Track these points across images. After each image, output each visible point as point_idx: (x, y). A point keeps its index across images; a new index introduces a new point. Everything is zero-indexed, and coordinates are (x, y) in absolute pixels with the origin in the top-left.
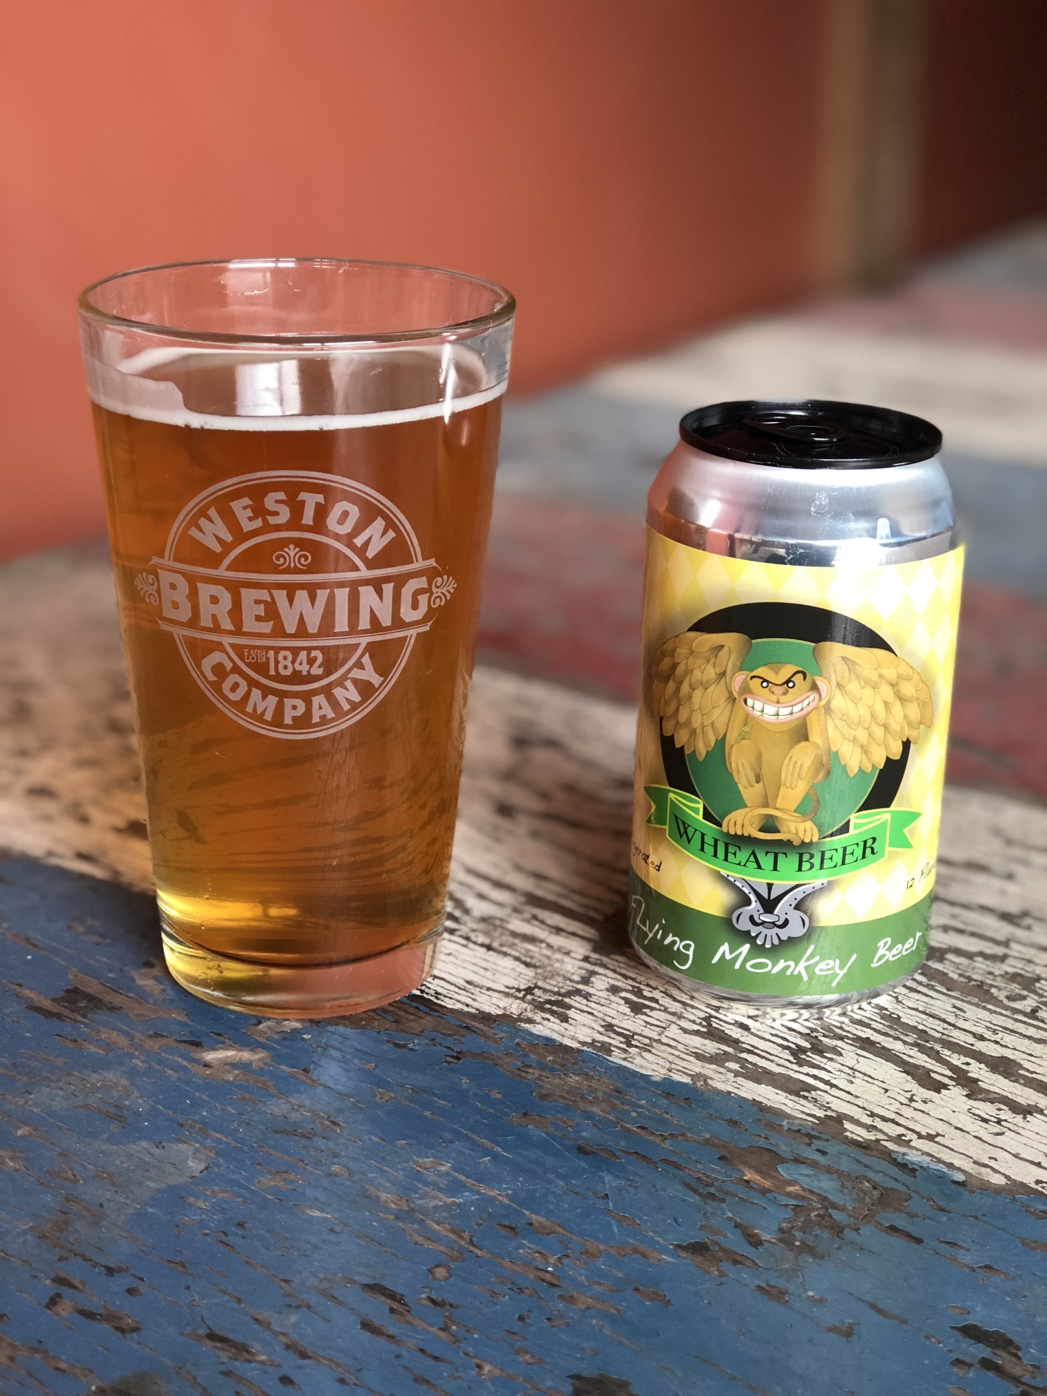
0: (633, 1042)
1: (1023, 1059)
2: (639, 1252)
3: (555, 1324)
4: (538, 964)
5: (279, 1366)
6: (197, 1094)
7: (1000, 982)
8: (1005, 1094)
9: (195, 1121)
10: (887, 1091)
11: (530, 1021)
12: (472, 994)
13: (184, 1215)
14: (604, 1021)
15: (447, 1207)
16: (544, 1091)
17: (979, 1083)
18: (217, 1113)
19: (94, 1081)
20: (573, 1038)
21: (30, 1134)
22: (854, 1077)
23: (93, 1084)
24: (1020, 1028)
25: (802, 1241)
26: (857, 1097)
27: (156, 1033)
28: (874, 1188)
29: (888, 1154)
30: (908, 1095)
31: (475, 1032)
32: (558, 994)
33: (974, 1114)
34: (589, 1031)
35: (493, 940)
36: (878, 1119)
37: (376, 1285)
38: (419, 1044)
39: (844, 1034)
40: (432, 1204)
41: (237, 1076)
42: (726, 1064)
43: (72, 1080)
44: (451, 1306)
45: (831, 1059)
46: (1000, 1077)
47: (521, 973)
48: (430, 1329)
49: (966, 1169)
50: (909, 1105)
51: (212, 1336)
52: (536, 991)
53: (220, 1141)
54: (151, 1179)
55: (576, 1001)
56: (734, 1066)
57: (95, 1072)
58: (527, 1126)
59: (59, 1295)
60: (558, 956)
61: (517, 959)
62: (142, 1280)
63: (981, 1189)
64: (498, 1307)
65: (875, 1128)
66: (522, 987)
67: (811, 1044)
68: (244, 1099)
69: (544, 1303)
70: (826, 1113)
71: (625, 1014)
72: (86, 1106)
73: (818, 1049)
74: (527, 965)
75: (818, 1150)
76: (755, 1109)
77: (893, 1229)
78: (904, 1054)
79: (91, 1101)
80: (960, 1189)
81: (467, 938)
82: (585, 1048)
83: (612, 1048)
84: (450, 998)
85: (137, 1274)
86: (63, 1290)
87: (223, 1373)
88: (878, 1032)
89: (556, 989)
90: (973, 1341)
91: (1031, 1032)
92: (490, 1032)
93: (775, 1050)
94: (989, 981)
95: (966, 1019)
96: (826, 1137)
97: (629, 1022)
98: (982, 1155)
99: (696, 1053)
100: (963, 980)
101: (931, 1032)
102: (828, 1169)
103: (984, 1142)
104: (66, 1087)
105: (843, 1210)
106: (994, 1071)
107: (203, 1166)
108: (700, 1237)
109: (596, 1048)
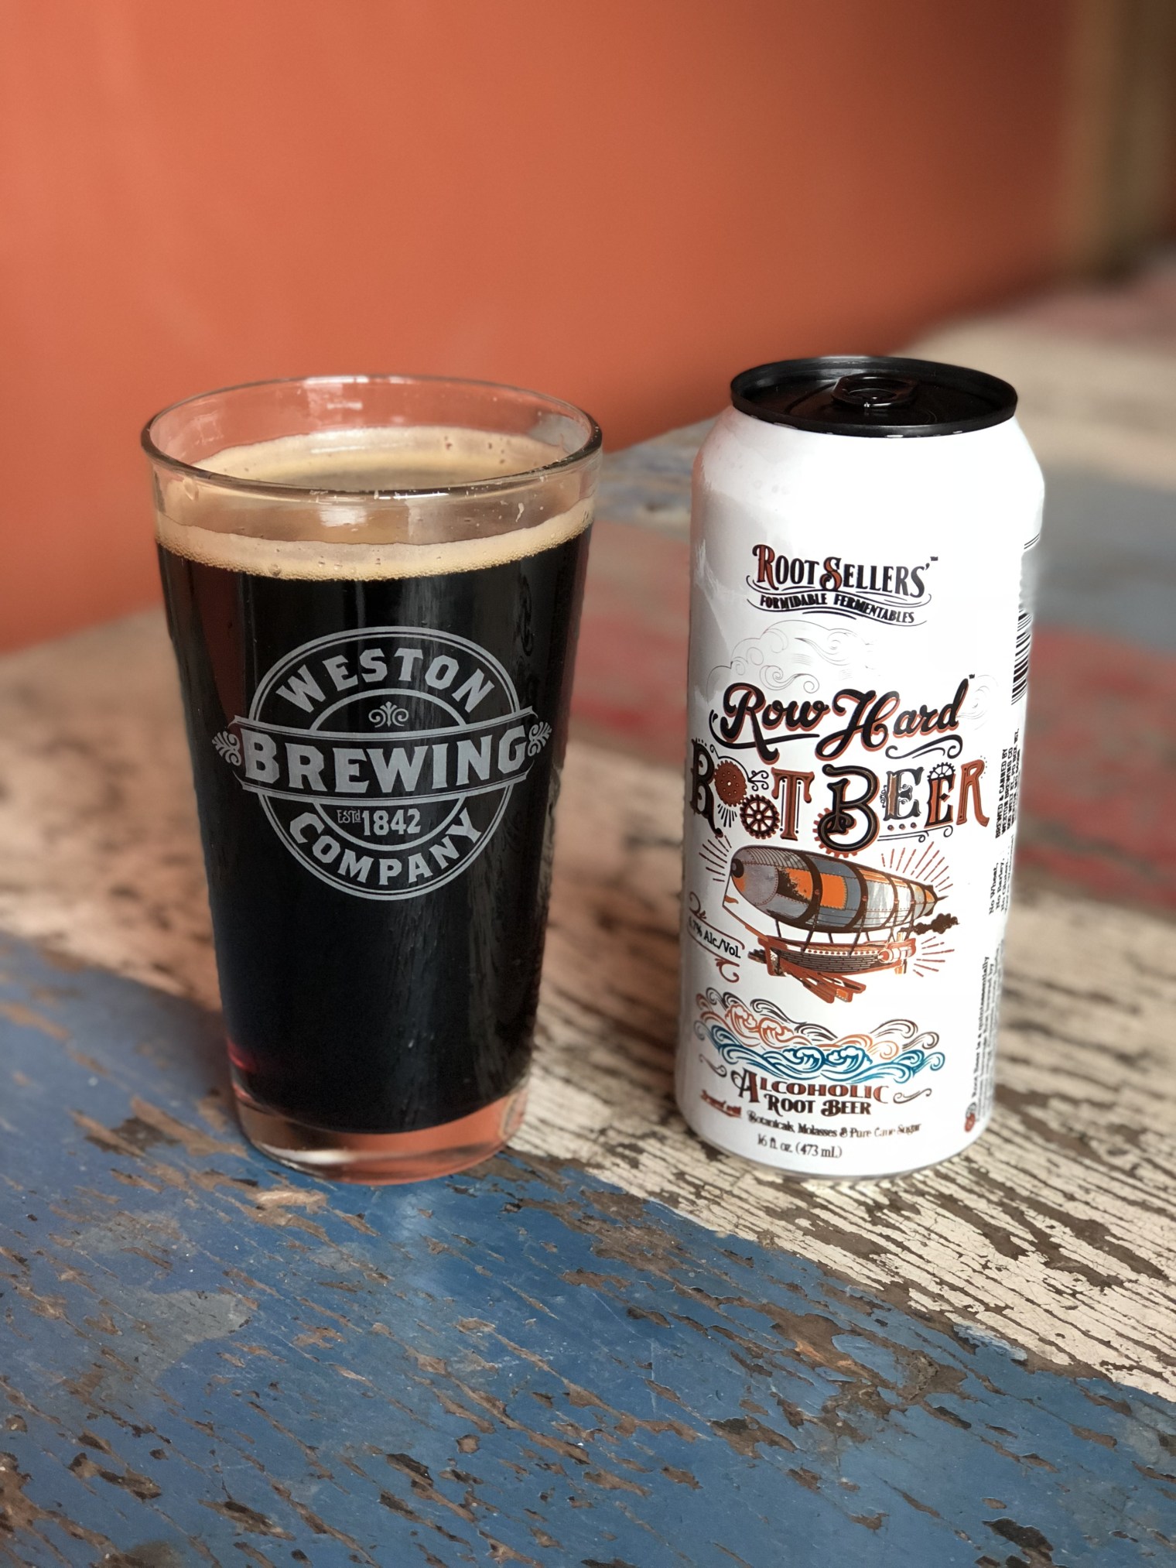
0: (703, 1194)
1: (1112, 1224)
2: (675, 1429)
3: (578, 1504)
4: (616, 1101)
5: (294, 1539)
6: (246, 1239)
7: (1103, 1135)
8: (1085, 1262)
9: (242, 1270)
10: (961, 1255)
11: (599, 1166)
12: (544, 1134)
13: (217, 1372)
14: (676, 1167)
15: (484, 1372)
16: (602, 1246)
17: (1061, 1249)
18: (264, 1262)
19: (144, 1222)
20: (641, 1187)
21: (74, 1278)
22: (929, 1239)
23: (143, 1226)
24: (1116, 1187)
25: (844, 1422)
26: (928, 1262)
27: (213, 1171)
28: (931, 1365)
29: (951, 1327)
30: (983, 1261)
31: (539, 1177)
32: (633, 1136)
33: (1049, 1285)
34: (658, 1179)
35: (573, 1073)
36: (946, 1288)
37: (402, 1455)
38: (480, 1190)
39: (927, 1189)
40: (469, 1369)
41: (290, 1220)
42: (797, 1221)
43: (122, 1220)
44: (475, 1481)
45: (908, 1218)
46: (1084, 1244)
47: (597, 1112)
48: (451, 1505)
49: (1030, 1346)
50: (982, 1273)
51: (230, 1506)
52: (610, 1132)
53: (263, 1292)
54: (189, 1332)
55: (650, 1145)
56: (805, 1223)
57: (146, 1211)
58: (579, 1284)
59: (83, 1456)
61: (595, 1095)
62: (168, 1441)
63: (1043, 1369)
64: (523, 1484)
65: (941, 1297)
66: (596, 1128)
67: (890, 1200)
68: (294, 1246)
69: (569, 1481)
70: (893, 1279)
71: (699, 1161)
72: (134, 1250)
73: (896, 1205)
74: (606, 1102)
75: (878, 1321)
76: (819, 1273)
77: (942, 1411)
78: (986, 1214)
79: (139, 1244)
80: (1020, 1369)
82: (652, 1199)
83: (680, 1200)
84: (522, 1140)
85: (164, 1436)
86: (88, 1450)
87: (237, 1545)
88: (963, 1188)
89: (631, 1131)
90: (1003, 1539)
91: (1126, 1192)
92: (556, 1178)
93: (851, 1206)
94: (1091, 1132)
95: (1059, 1176)
96: (886, 1305)
97: (702, 1169)
98: (1049, 1331)
99: (767, 1207)
100: (1063, 1131)
101: (1019, 1190)
102: (885, 1343)
103: (1055, 1317)
104: (115, 1228)
105: (894, 1389)
106: (1078, 1236)
107: (244, 1319)
108: (739, 1414)
109: (663, 1198)
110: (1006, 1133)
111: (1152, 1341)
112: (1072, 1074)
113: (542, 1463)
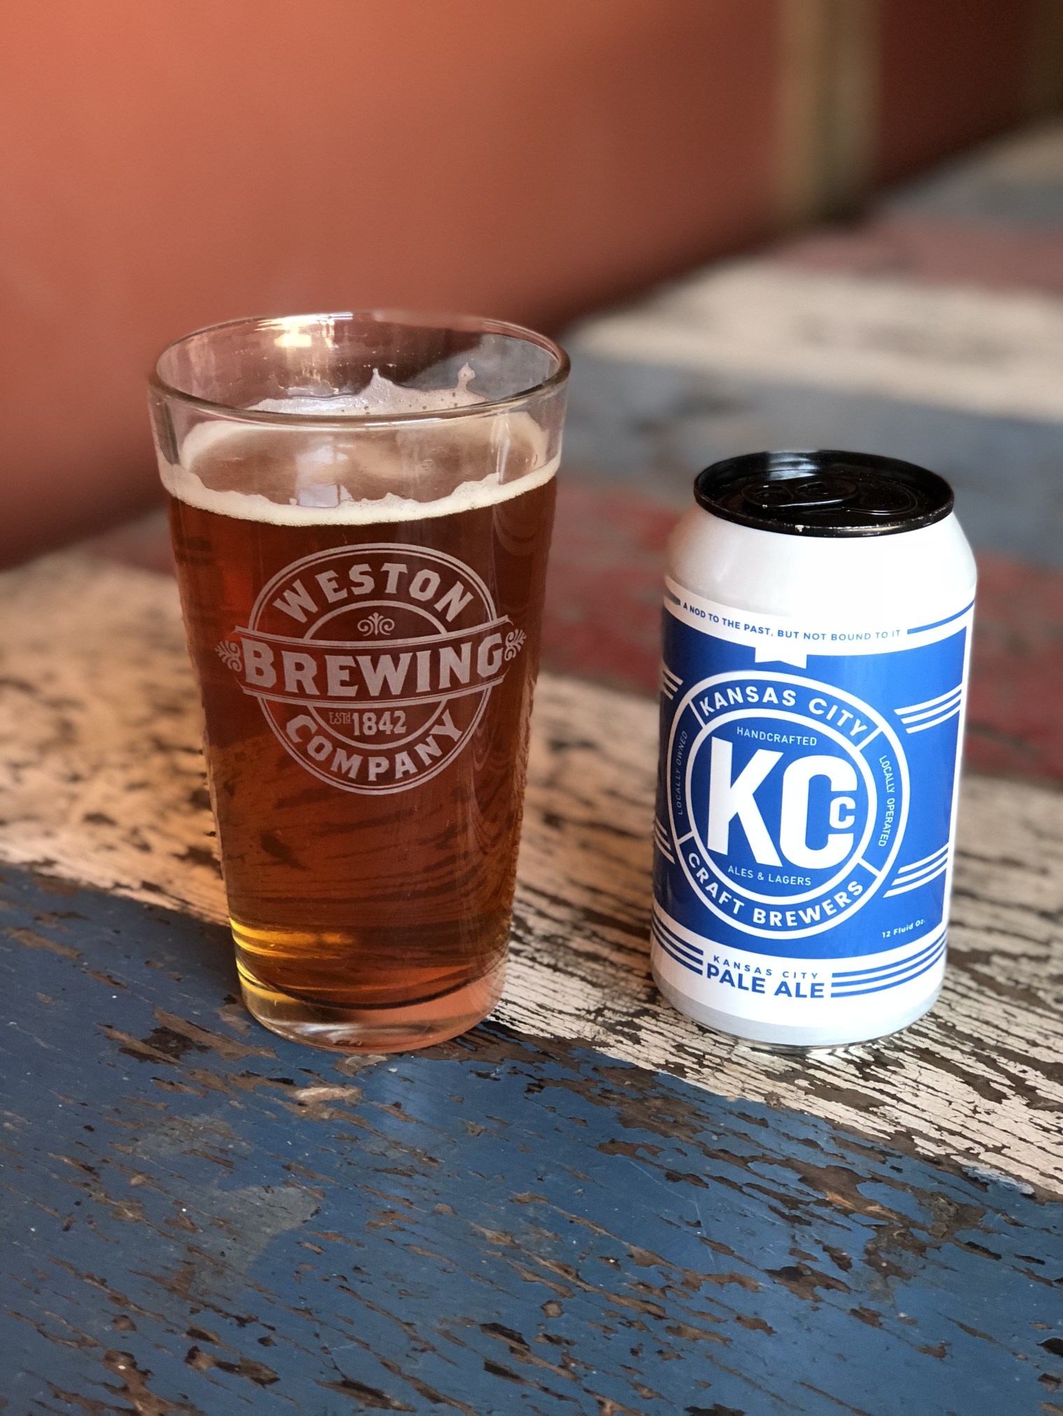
0: (705, 1063)
2: (737, 1280)
3: (666, 1357)
4: (604, 984)
5: (414, 1410)
6: (296, 1134)
7: (1047, 985)
9: (299, 1163)
10: (950, 1103)
11: (606, 1045)
12: (545, 1018)
13: (302, 1261)
14: (674, 1040)
15: (550, 1242)
16: (626, 1117)
17: (1037, 1091)
18: (319, 1154)
19: (196, 1125)
20: (647, 1061)
21: (144, 1183)
22: (919, 1090)
23: (195, 1128)
25: (888, 1262)
26: (923, 1111)
27: (247, 1072)
29: (958, 1167)
30: (971, 1106)
31: (553, 1058)
32: (627, 1014)
33: (1035, 1124)
34: (662, 1052)
35: (557, 960)
36: (945, 1133)
37: (495, 1325)
38: (501, 1073)
39: (904, 1045)
40: (535, 1240)
41: (332, 1114)
42: (796, 1082)
43: (175, 1124)
44: (568, 1342)
45: (894, 1072)
46: (1056, 1084)
47: (589, 994)
48: (551, 1367)
49: (1034, 1181)
50: (974, 1118)
51: (347, 1384)
52: (606, 1012)
53: (324, 1182)
54: (265, 1224)
55: (644, 1021)
56: (803, 1083)
57: (196, 1115)
58: (615, 1154)
59: (196, 1349)
60: (622, 974)
61: (583, 979)
62: (273, 1329)
63: (1051, 1201)
64: (612, 1343)
65: (943, 1142)
66: (592, 1009)
67: (874, 1057)
68: (343, 1137)
69: (653, 1337)
70: (896, 1129)
71: (693, 1033)
72: (194, 1151)
73: (881, 1061)
74: (594, 985)
75: (893, 1168)
76: (826, 1128)
77: (972, 1245)
78: (963, 1063)
79: (197, 1146)
80: (1030, 1202)
81: (533, 959)
82: (660, 1071)
83: (686, 1069)
84: (525, 1023)
85: (268, 1324)
86: (200, 1344)
88: (936, 1041)
89: (625, 1010)
90: (1057, 1357)
92: (568, 1057)
93: (841, 1065)
94: (1036, 984)
95: (1017, 1025)
96: (898, 1153)
97: (698, 1040)
98: (1047, 1165)
99: (765, 1071)
100: (1011, 984)
101: (986, 1040)
102: (904, 1186)
103: (1049, 1152)
104: (170, 1132)
105: (923, 1228)
106: (1049, 1078)
107: (313, 1209)
108: (791, 1262)
109: (670, 1070)
110: (960, 989)
112: (1003, 932)
113: (624, 1321)
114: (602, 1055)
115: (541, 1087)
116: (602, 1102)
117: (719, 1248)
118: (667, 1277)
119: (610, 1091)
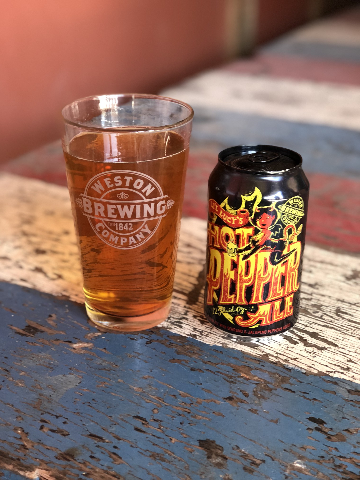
0: (203, 334)
1: (319, 332)
2: (213, 401)
3: (191, 425)
5: (112, 443)
6: (73, 358)
7: (310, 308)
8: (315, 344)
9: (74, 367)
10: (280, 345)
11: (171, 329)
14: (193, 327)
15: (154, 390)
16: (178, 351)
18: (80, 364)
19: (41, 356)
20: (184, 333)
21: (24, 375)
24: (318, 322)
25: (260, 395)
26: (272, 348)
27: (57, 339)
29: (282, 365)
30: (287, 346)
31: (154, 333)
32: (178, 319)
33: (306, 351)
34: (189, 331)
36: (278, 354)
37: (137, 416)
38: (138, 338)
40: (150, 390)
41: (84, 352)
42: (231, 339)
44: (160, 421)
46: (313, 339)
48: (155, 429)
49: (306, 369)
51: (91, 435)
52: (171, 318)
53: (82, 373)
54: (64, 387)
55: (183, 321)
57: (40, 353)
58: (174, 363)
60: (176, 306)
62: (67, 419)
63: (311, 375)
64: (174, 421)
65: (278, 357)
68: (88, 359)
69: (187, 419)
70: (263, 353)
71: (199, 325)
72: (40, 364)
75: (262, 365)
76: (242, 353)
77: (286, 389)
79: (41, 362)
80: (304, 375)
82: (189, 337)
83: (197, 336)
85: (65, 417)
86: (44, 424)
87: (97, 446)
89: (177, 318)
90: (312, 422)
91: (321, 323)
92: (159, 333)
94: (307, 307)
95: (301, 320)
96: (264, 361)
97: (201, 327)
98: (310, 363)
99: (222, 336)
102: (266, 371)
103: (310, 360)
104: (32, 358)
105: (271, 384)
106: (311, 337)
107: (79, 381)
108: (230, 395)
109: (192, 336)
111: (338, 364)
113: (178, 414)
114: (170, 332)
115: (151, 342)
116: (170, 347)
117: (208, 391)
118: (192, 401)
119: (172, 343)
